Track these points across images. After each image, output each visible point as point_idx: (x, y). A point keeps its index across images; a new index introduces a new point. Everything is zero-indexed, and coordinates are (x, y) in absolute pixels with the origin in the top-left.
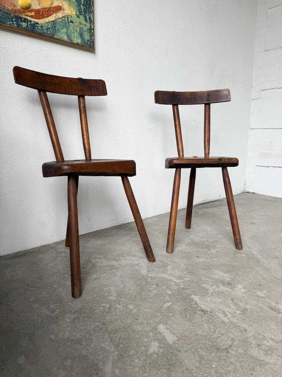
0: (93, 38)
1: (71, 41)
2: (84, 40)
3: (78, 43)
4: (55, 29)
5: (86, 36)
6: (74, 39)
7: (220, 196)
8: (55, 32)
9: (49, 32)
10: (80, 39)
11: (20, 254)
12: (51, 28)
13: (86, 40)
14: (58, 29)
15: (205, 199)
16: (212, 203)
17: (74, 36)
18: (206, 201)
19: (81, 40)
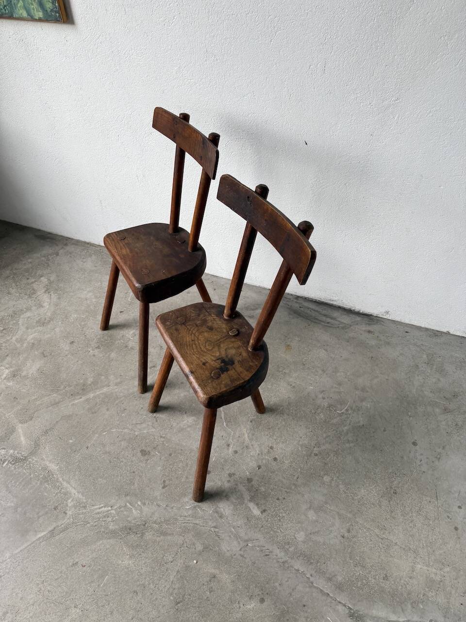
0: (57, 5)
1: (32, 17)
2: (47, 11)
3: (40, 18)
4: (11, 5)
5: (47, 3)
6: (34, 14)
7: (387, 313)
8: (13, 9)
9: (7, 11)
10: (41, 11)
11: (49, 235)
12: (7, 5)
13: (49, 10)
14: (14, 3)
15: (335, 298)
16: (336, 314)
17: (34, 10)
18: (335, 303)
19: (43, 12)
